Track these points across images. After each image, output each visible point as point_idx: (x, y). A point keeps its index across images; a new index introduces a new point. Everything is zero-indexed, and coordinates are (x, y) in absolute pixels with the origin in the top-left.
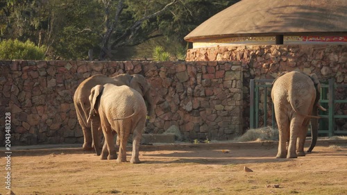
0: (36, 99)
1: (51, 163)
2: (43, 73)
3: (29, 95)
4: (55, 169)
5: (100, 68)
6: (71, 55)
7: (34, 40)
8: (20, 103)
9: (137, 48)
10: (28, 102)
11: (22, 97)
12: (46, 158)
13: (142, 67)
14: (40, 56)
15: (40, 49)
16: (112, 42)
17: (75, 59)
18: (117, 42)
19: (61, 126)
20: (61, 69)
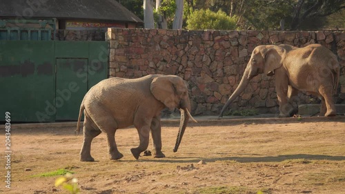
0: (228, 69)
1: (242, 133)
2: (234, 43)
3: (220, 64)
4: (247, 139)
5: (292, 38)
6: (262, 25)
7: (226, 10)
8: (212, 73)
9: (329, 18)
10: (219, 72)
11: (213, 67)
12: (238, 128)
13: (334, 36)
14: (232, 26)
15: (232, 19)
16: (303, 12)
17: (267, 28)
18: (309, 12)
19: (252, 96)
20: (253, 39)
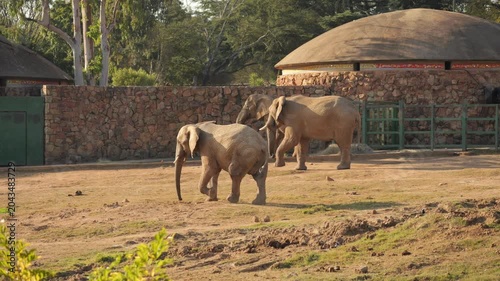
0: (147, 119)
1: (161, 174)
2: (153, 97)
3: (141, 116)
4: (164, 180)
6: (179, 81)
7: (146, 68)
9: (236, 74)
10: (141, 122)
11: (135, 118)
12: (156, 171)
13: (239, 91)
14: (151, 83)
15: (152, 76)
16: (213, 70)
17: (182, 85)
18: (218, 70)
20: (169, 93)
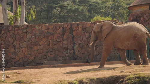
0: (22, 44)
2: (25, 31)
3: (18, 42)
8: (14, 47)
11: (15, 44)
19: (35, 58)
20: (33, 28)
